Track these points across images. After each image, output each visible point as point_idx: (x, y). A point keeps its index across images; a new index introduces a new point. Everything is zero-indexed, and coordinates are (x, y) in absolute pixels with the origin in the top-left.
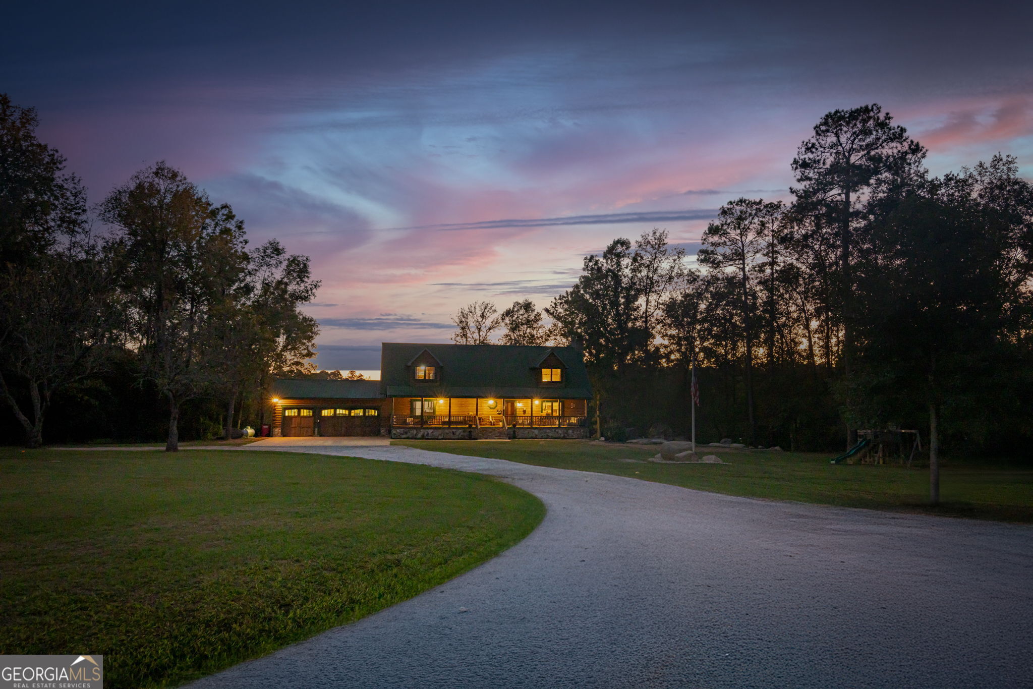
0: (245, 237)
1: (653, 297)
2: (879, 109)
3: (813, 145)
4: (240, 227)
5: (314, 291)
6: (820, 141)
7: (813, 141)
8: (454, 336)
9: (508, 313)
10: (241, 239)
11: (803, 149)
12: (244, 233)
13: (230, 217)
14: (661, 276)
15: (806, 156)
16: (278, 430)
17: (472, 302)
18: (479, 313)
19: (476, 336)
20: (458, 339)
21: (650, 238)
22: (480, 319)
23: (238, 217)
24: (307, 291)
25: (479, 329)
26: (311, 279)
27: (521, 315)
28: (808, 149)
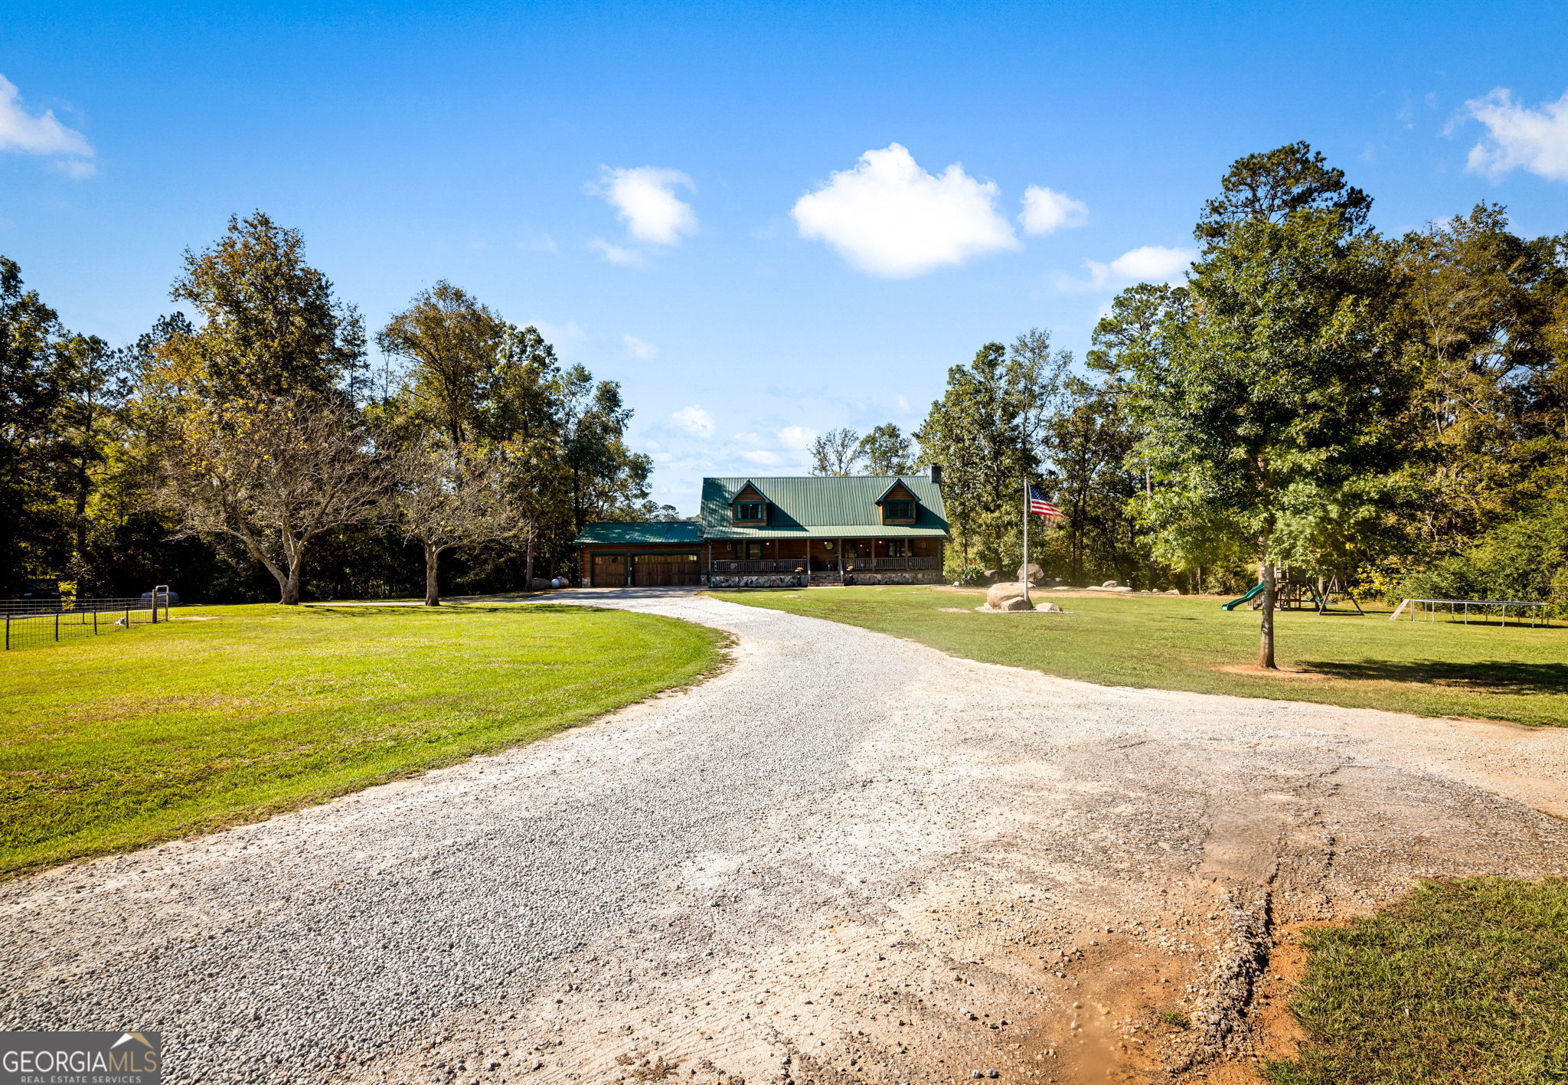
0: (557, 365)
1: (1032, 413)
2: (1307, 147)
3: (1222, 204)
4: (549, 354)
5: (626, 421)
6: (1231, 198)
7: (1222, 198)
8: (811, 470)
9: (871, 440)
10: (552, 367)
11: (1208, 211)
12: (556, 360)
13: (539, 341)
14: (1044, 387)
15: (1212, 220)
16: (587, 580)
17: (830, 429)
18: (839, 441)
19: (836, 468)
20: (817, 472)
21: (1028, 340)
22: (840, 449)
23: (547, 342)
24: (618, 422)
25: (841, 461)
26: (623, 408)
27: (885, 442)
28: (1215, 210)
